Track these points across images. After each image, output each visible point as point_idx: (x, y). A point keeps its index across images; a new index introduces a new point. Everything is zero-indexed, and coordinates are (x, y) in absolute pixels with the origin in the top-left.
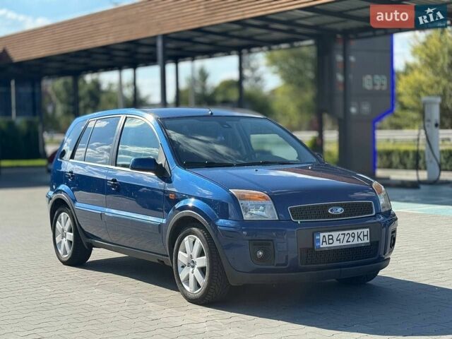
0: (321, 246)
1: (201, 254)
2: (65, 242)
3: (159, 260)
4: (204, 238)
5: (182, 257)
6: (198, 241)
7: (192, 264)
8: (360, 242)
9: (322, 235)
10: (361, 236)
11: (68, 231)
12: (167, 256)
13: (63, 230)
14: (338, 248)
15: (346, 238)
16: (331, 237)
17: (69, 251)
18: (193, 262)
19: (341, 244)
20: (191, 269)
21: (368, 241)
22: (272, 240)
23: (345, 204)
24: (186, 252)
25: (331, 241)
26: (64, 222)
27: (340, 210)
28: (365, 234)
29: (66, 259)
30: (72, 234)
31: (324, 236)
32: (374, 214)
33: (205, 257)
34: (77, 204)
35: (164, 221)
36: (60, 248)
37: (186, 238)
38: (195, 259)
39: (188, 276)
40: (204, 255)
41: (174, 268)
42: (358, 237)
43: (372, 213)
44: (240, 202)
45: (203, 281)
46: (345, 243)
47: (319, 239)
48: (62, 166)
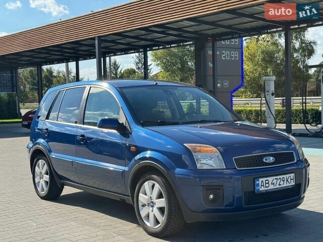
0: (260, 190)
1: (160, 196)
2: (42, 182)
3: (120, 199)
4: (162, 184)
5: (142, 198)
6: (157, 185)
7: (151, 204)
8: (288, 184)
9: (261, 180)
10: (289, 180)
11: (45, 174)
12: (129, 196)
13: (41, 173)
14: (272, 190)
15: (279, 181)
16: (267, 182)
17: (46, 189)
18: (153, 202)
19: (275, 187)
20: (151, 208)
21: (294, 184)
22: (222, 186)
23: (275, 154)
24: (146, 194)
25: (267, 185)
26: (42, 167)
27: (271, 159)
28: (292, 178)
29: (43, 195)
30: (48, 176)
31: (262, 181)
32: (296, 161)
33: (163, 199)
34: (53, 153)
35: (126, 169)
36: (39, 187)
37: (146, 183)
38: (154, 200)
39: (149, 213)
40: (163, 198)
41: (135, 206)
42: (287, 181)
43: (294, 160)
44: (194, 154)
45: (162, 219)
46: (278, 186)
47: (259, 184)
48: (39, 124)
